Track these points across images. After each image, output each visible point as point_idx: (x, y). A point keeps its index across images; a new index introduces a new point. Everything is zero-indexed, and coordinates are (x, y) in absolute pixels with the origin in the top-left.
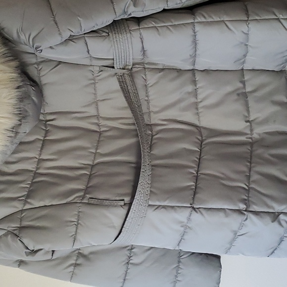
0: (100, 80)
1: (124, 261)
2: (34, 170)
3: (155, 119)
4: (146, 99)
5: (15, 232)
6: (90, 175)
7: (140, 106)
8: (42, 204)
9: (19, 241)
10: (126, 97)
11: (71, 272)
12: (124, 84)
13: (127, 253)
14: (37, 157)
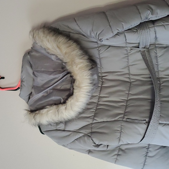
0: (131, 54)
1: (144, 155)
2: (97, 102)
3: (161, 75)
4: (157, 64)
5: (89, 135)
6: (126, 106)
7: (153, 68)
8: (102, 120)
9: (91, 139)
10: (146, 64)
11: (115, 158)
12: (144, 56)
13: (146, 150)
14: (98, 95)
